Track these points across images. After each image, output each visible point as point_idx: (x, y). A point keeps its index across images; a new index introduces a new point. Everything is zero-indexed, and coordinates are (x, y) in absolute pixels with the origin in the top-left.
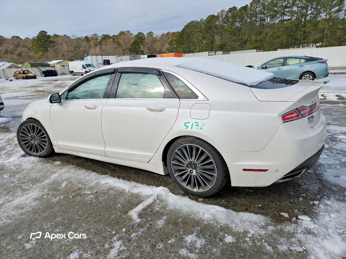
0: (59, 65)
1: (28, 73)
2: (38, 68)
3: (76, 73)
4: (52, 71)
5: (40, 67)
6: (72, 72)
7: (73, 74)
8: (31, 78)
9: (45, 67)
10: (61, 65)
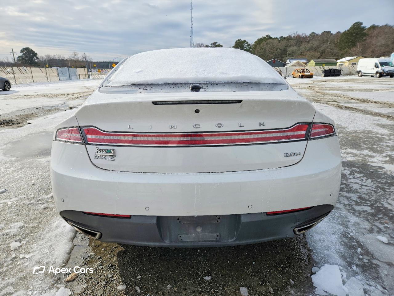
0: (348, 63)
1: (306, 72)
2: (321, 67)
3: (363, 73)
4: (334, 70)
5: (324, 65)
6: (359, 72)
7: (360, 75)
8: (306, 77)
9: (329, 65)
10: (352, 63)
